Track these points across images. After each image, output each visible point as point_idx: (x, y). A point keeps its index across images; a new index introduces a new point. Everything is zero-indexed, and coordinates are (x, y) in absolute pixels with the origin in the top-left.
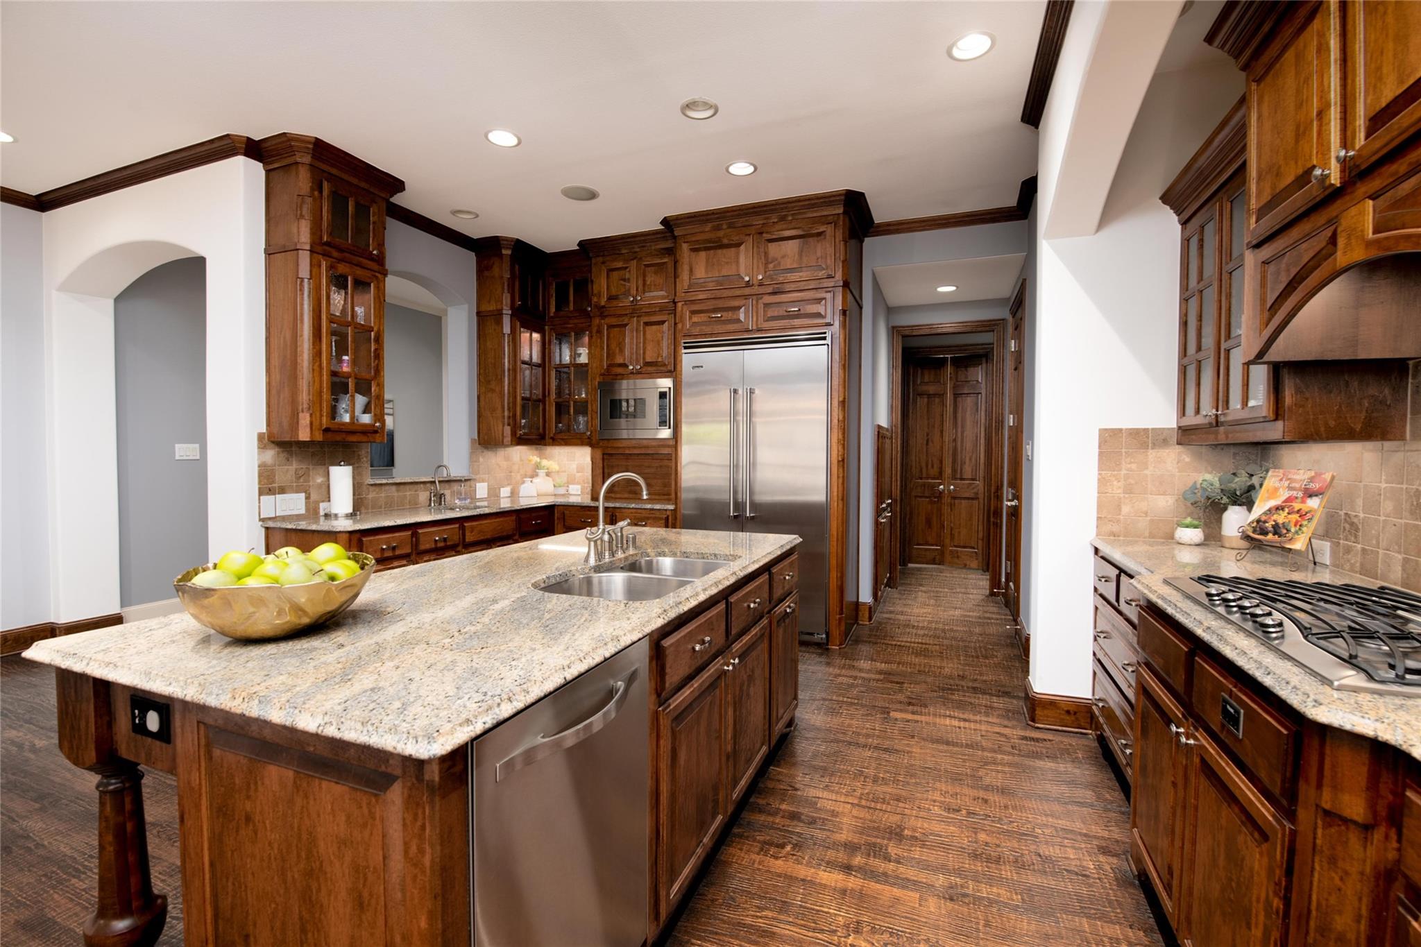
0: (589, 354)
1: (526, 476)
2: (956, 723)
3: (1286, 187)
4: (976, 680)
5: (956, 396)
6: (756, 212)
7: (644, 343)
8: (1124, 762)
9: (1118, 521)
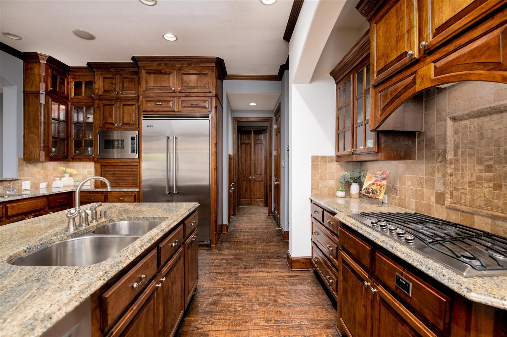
0: (94, 117)
1: (57, 177)
2: (264, 274)
3: (392, 61)
4: (269, 253)
5: (255, 144)
6: (178, 60)
7: (123, 114)
8: (329, 284)
9: (318, 190)
